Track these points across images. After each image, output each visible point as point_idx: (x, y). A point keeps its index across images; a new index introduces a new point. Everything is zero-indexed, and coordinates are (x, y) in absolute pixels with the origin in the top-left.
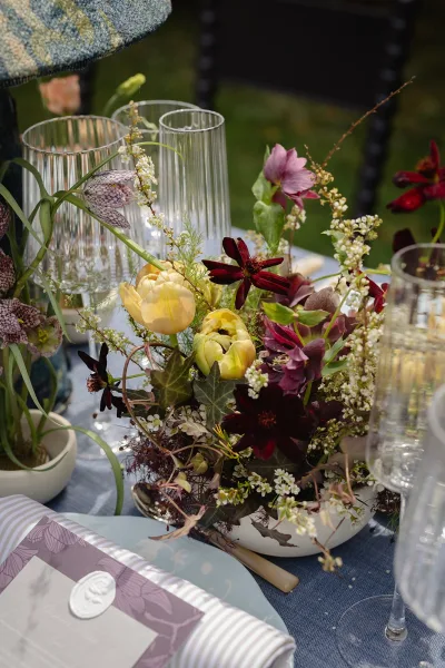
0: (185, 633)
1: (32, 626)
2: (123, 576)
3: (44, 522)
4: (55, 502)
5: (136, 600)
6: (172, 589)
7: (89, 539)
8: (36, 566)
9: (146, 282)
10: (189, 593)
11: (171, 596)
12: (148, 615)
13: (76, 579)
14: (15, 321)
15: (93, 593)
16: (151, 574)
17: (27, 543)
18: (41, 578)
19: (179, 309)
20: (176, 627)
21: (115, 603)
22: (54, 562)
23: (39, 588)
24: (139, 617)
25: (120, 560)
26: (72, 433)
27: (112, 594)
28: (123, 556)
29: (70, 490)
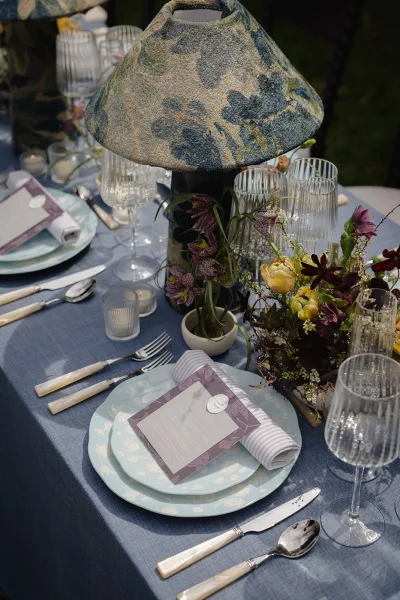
0: (251, 430)
1: (190, 410)
2: (233, 399)
3: (207, 366)
4: (218, 357)
5: (235, 410)
6: (252, 410)
7: (224, 379)
8: (198, 386)
9: (273, 267)
10: (259, 414)
11: (249, 413)
12: (238, 419)
13: (213, 395)
14: (212, 270)
15: (218, 403)
16: (245, 402)
17: (197, 374)
18: (199, 391)
19: (285, 283)
20: (247, 426)
21: (225, 410)
22: (206, 386)
23: (197, 395)
24: (234, 418)
25: (235, 392)
26: (235, 326)
27: (226, 406)
28: (236, 391)
29: (230, 352)
